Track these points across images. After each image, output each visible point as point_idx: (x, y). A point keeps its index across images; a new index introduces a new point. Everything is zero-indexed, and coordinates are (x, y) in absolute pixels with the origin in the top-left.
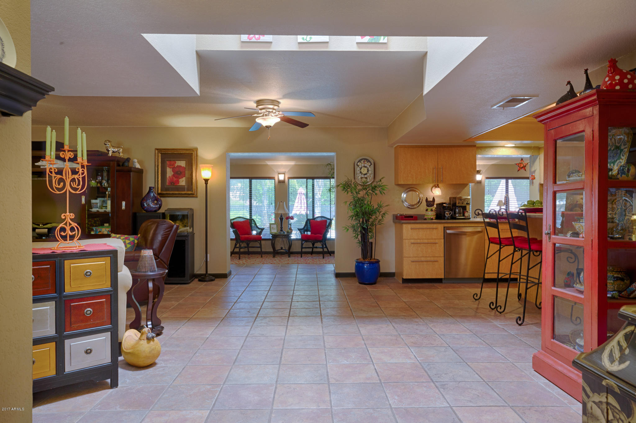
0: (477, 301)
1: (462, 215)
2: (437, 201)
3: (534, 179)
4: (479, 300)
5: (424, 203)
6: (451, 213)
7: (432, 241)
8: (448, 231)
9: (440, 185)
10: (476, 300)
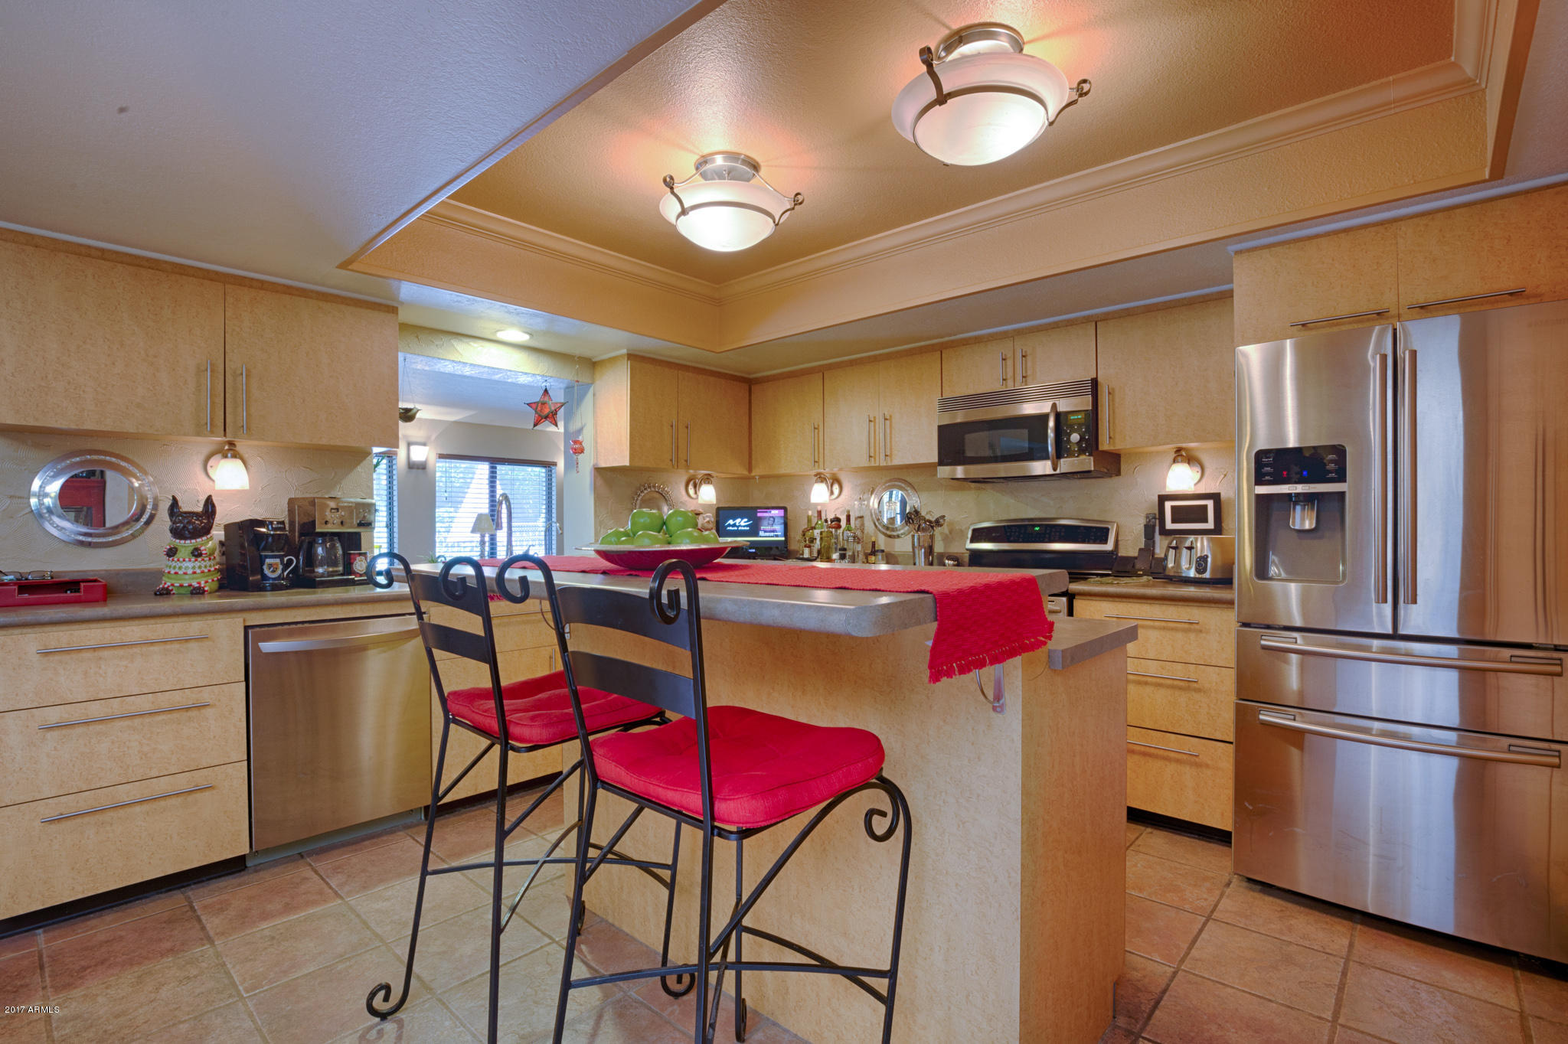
0: (389, 1026)
1: (340, 568)
2: (226, 515)
3: (582, 451)
4: (399, 1015)
5: (163, 521)
6: (290, 562)
7: (178, 699)
8: (268, 647)
9: (241, 446)
10: (383, 1016)
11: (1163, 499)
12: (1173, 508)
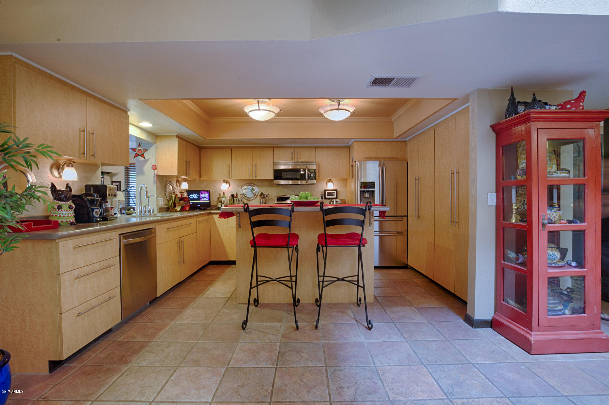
5: (47, 193)
11: (325, 191)
12: (328, 193)
